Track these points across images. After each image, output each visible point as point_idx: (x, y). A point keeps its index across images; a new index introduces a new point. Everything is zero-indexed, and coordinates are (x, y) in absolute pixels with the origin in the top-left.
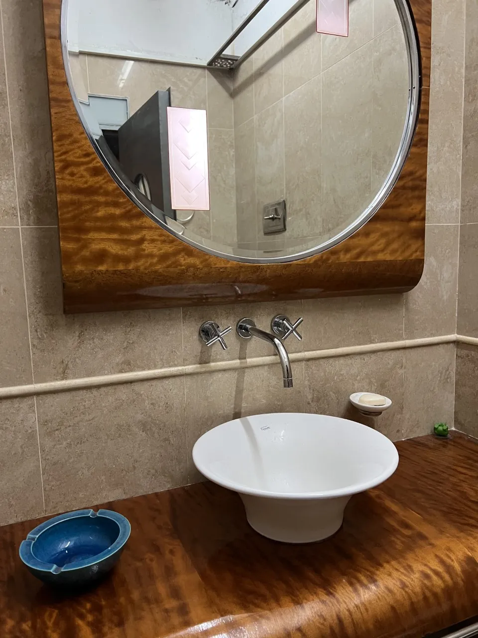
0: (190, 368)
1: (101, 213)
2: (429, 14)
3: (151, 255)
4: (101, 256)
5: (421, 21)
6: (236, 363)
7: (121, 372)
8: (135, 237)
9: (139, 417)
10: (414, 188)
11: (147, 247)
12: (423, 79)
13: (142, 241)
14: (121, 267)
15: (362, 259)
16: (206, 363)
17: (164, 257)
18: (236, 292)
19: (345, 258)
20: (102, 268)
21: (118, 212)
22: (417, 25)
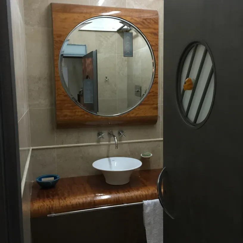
0: (94, 144)
1: (66, 105)
2: (158, 48)
3: (78, 115)
4: (66, 116)
5: (155, 51)
6: (107, 143)
7: (76, 144)
8: (74, 111)
9: (81, 156)
10: (154, 96)
11: (77, 113)
12: (156, 66)
13: (76, 112)
14: (70, 118)
15: (137, 115)
16: (99, 142)
17: (81, 115)
18: (109, 124)
19: (132, 115)
20: (66, 118)
21: (70, 105)
22: (154, 52)
